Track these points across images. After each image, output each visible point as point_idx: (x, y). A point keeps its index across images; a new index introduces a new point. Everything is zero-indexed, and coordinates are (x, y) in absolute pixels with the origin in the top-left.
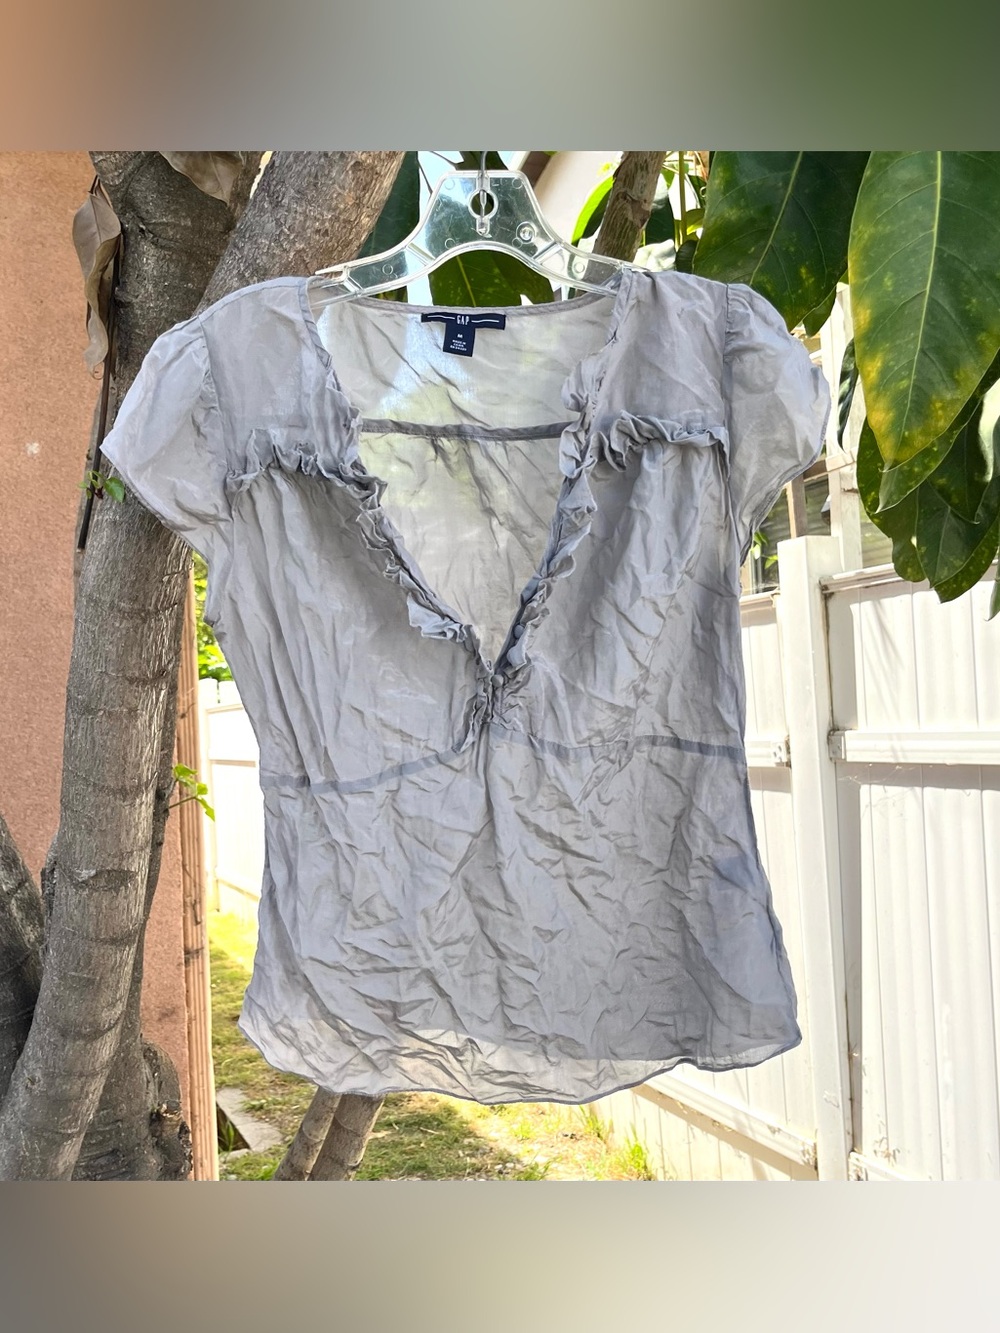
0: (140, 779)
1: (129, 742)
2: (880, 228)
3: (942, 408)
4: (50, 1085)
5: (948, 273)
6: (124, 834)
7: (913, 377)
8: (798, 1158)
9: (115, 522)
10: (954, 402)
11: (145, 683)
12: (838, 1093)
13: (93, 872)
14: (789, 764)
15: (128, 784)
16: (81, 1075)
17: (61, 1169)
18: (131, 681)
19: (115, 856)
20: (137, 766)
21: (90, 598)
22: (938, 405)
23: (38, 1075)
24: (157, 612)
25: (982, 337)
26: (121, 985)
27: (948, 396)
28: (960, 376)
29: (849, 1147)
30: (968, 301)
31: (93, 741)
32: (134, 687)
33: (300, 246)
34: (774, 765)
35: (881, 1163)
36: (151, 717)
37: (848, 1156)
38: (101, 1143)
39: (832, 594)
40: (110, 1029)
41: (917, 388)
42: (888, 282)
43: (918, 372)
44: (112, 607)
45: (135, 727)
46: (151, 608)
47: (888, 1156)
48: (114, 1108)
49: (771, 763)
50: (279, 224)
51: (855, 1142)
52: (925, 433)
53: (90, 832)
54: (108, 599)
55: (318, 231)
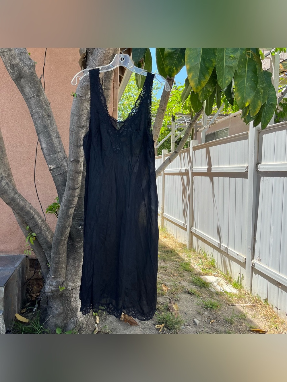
0: (80, 144)
1: (78, 138)
2: (191, 52)
3: (203, 83)
4: (68, 198)
5: (203, 59)
6: (78, 154)
7: (198, 77)
8: (242, 261)
9: (75, 100)
10: (205, 81)
11: (80, 127)
12: (250, 246)
13: (73, 160)
14: (248, 171)
15: (78, 145)
16: (72, 196)
17: (70, 214)
18: (78, 127)
19: (77, 157)
20: (80, 142)
21: (72, 113)
22: (203, 82)
23: (66, 196)
24: (82, 116)
25: (209, 70)
26: (79, 181)
27: (204, 81)
28: (206, 77)
29: (252, 258)
30: (206, 64)
31: (73, 137)
32: (79, 128)
33: (101, 56)
34: (245, 172)
35: (258, 262)
36: (82, 134)
37: (251, 260)
38: (79, 215)
39: (260, 132)
40: (77, 189)
41: (199, 79)
42: (193, 61)
43: (199, 76)
44: (75, 114)
45: (79, 135)
46: (81, 115)
47: (259, 260)
48: (82, 209)
49: (244, 171)
50: (98, 53)
51: (253, 257)
52: (201, 87)
53: (73, 153)
54: (74, 113)
55: (103, 54)
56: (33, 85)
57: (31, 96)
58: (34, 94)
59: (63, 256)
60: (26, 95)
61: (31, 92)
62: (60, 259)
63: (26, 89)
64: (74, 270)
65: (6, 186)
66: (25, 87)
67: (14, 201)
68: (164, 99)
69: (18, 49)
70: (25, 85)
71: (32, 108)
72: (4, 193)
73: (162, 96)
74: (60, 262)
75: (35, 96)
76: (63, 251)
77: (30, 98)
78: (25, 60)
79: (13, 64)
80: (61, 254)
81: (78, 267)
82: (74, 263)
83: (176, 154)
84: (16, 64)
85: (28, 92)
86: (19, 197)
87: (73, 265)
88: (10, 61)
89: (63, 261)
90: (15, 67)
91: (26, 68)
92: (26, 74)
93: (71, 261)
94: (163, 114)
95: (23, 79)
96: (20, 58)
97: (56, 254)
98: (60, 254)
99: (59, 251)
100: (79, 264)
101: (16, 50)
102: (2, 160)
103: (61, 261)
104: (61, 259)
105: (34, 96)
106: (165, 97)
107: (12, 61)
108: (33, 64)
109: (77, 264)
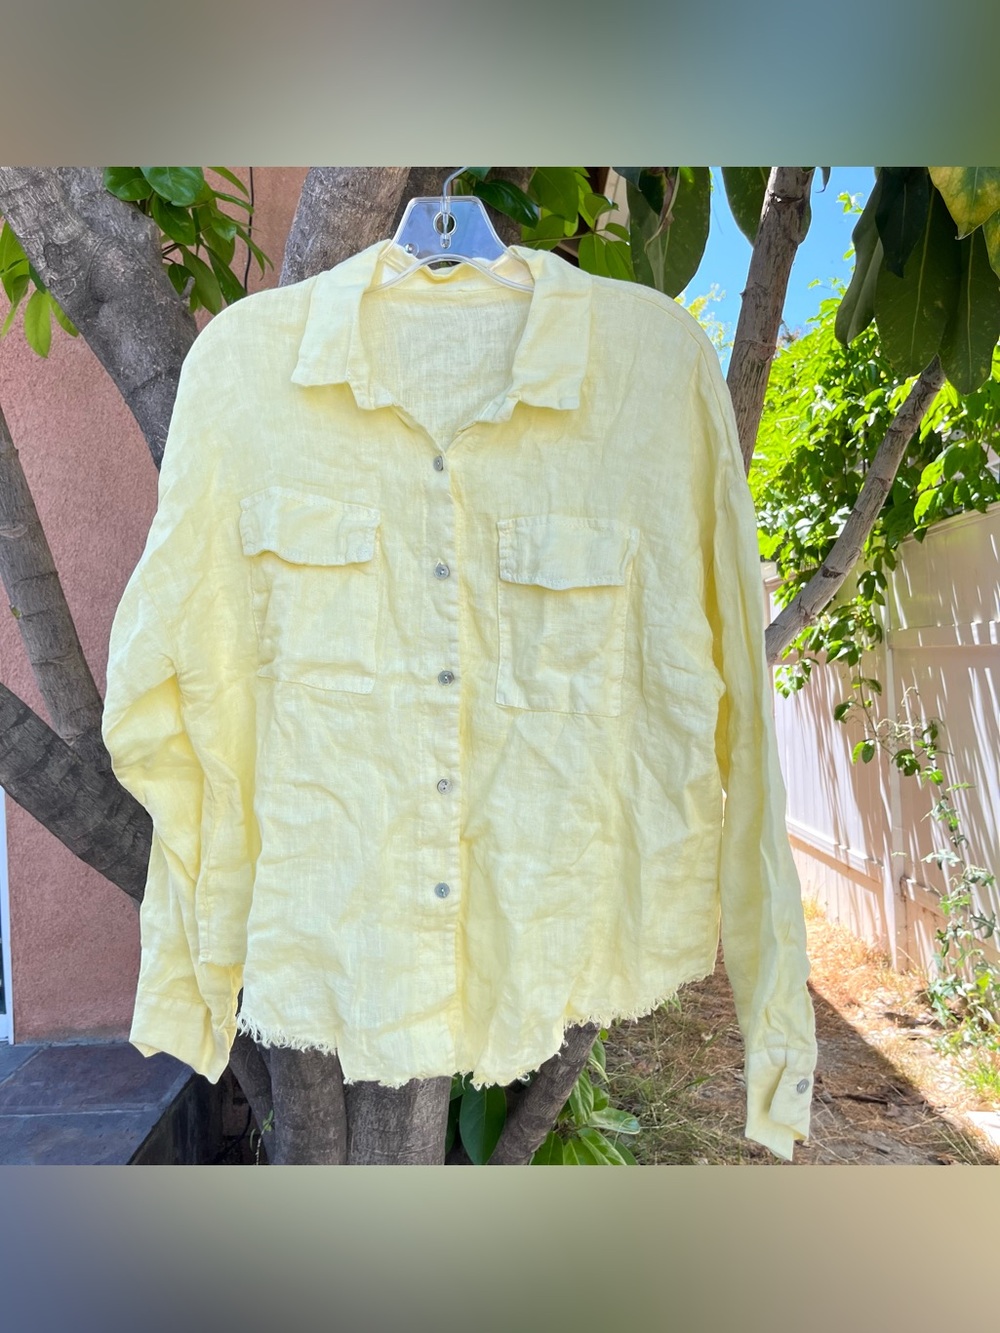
56: (148, 325)
57: (146, 379)
58: (158, 365)
59: (325, 1091)
60: (128, 377)
61: (146, 359)
62: (313, 1109)
63: (124, 348)
64: (382, 1149)
65: (67, 782)
66: (117, 343)
67: (109, 847)
68: (757, 307)
69: (80, 178)
70: (117, 332)
71: (155, 428)
72: (61, 814)
73: (744, 295)
74: (311, 1119)
75: (160, 375)
76: (323, 1071)
77: (143, 387)
78: (112, 223)
79: (58, 243)
80: (312, 1085)
81: (398, 1138)
82: (379, 1120)
83: (832, 580)
84: (69, 244)
85: (132, 359)
86: (129, 823)
87: (376, 1126)
88: (41, 233)
89: (326, 1115)
90: (67, 254)
91: (113, 255)
92: (115, 281)
93: (364, 1110)
94: (756, 385)
95: (106, 305)
96: (92, 215)
97: (292, 1086)
98: (307, 1087)
99: (300, 1073)
100: (404, 1122)
101: (75, 183)
102: (55, 668)
103: (318, 1117)
104: (317, 1107)
105: (156, 377)
106: (766, 295)
107: (52, 232)
108: (147, 236)
109: (393, 1122)
